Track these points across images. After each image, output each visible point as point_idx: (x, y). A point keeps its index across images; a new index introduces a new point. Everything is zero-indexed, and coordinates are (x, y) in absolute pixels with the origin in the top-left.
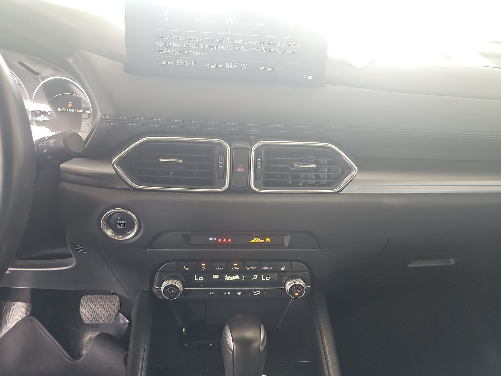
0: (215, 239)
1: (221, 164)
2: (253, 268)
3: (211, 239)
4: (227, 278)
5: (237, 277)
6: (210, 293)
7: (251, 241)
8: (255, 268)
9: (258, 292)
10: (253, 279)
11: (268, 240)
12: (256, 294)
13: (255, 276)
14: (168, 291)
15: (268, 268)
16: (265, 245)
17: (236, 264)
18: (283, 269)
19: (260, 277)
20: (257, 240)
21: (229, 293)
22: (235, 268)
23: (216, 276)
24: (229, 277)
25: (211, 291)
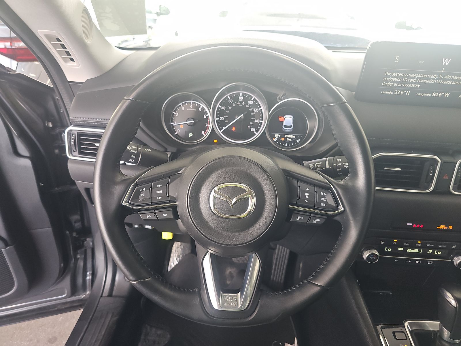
0: (412, 224)
1: (431, 173)
2: (431, 245)
3: (408, 224)
4: (409, 250)
5: (416, 251)
6: (396, 260)
7: (438, 228)
8: (433, 246)
9: (431, 262)
10: (428, 253)
11: (451, 227)
12: (429, 263)
13: (430, 250)
14: (370, 258)
15: (443, 246)
16: (448, 230)
17: (419, 242)
18: (454, 247)
19: (433, 252)
20: (442, 227)
21: (410, 261)
22: (418, 244)
23: (401, 249)
24: (411, 250)
25: (397, 259)
